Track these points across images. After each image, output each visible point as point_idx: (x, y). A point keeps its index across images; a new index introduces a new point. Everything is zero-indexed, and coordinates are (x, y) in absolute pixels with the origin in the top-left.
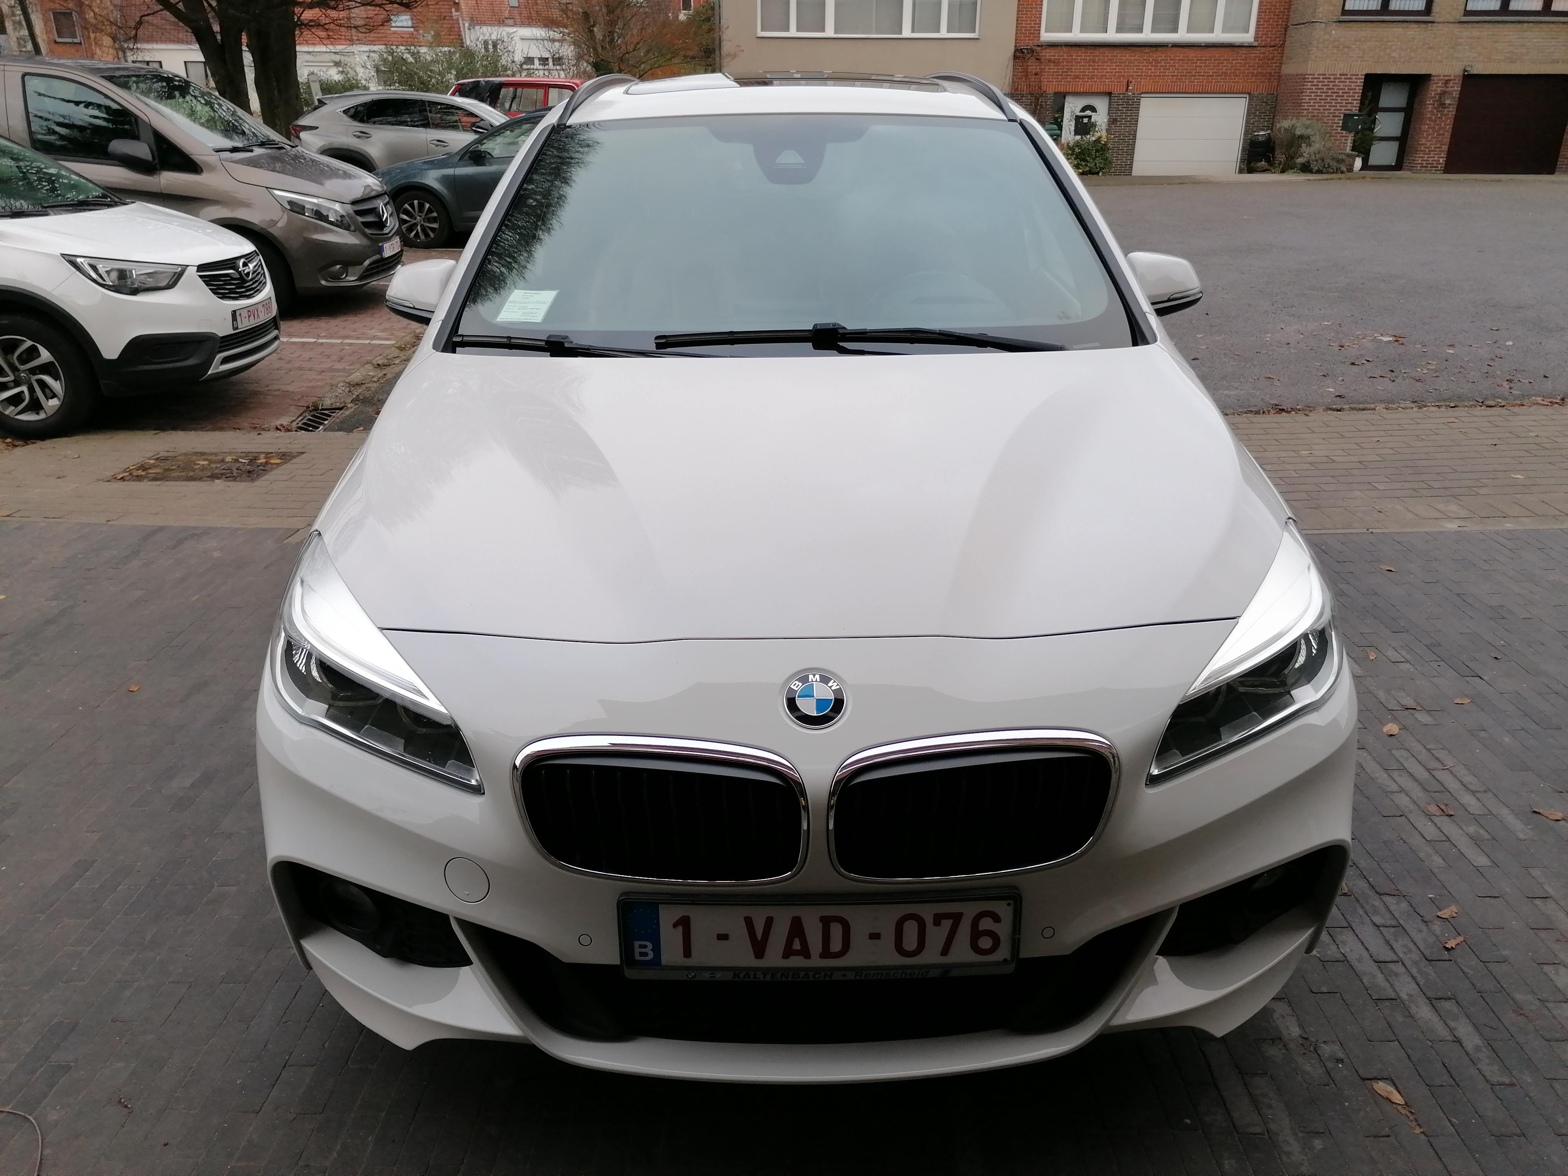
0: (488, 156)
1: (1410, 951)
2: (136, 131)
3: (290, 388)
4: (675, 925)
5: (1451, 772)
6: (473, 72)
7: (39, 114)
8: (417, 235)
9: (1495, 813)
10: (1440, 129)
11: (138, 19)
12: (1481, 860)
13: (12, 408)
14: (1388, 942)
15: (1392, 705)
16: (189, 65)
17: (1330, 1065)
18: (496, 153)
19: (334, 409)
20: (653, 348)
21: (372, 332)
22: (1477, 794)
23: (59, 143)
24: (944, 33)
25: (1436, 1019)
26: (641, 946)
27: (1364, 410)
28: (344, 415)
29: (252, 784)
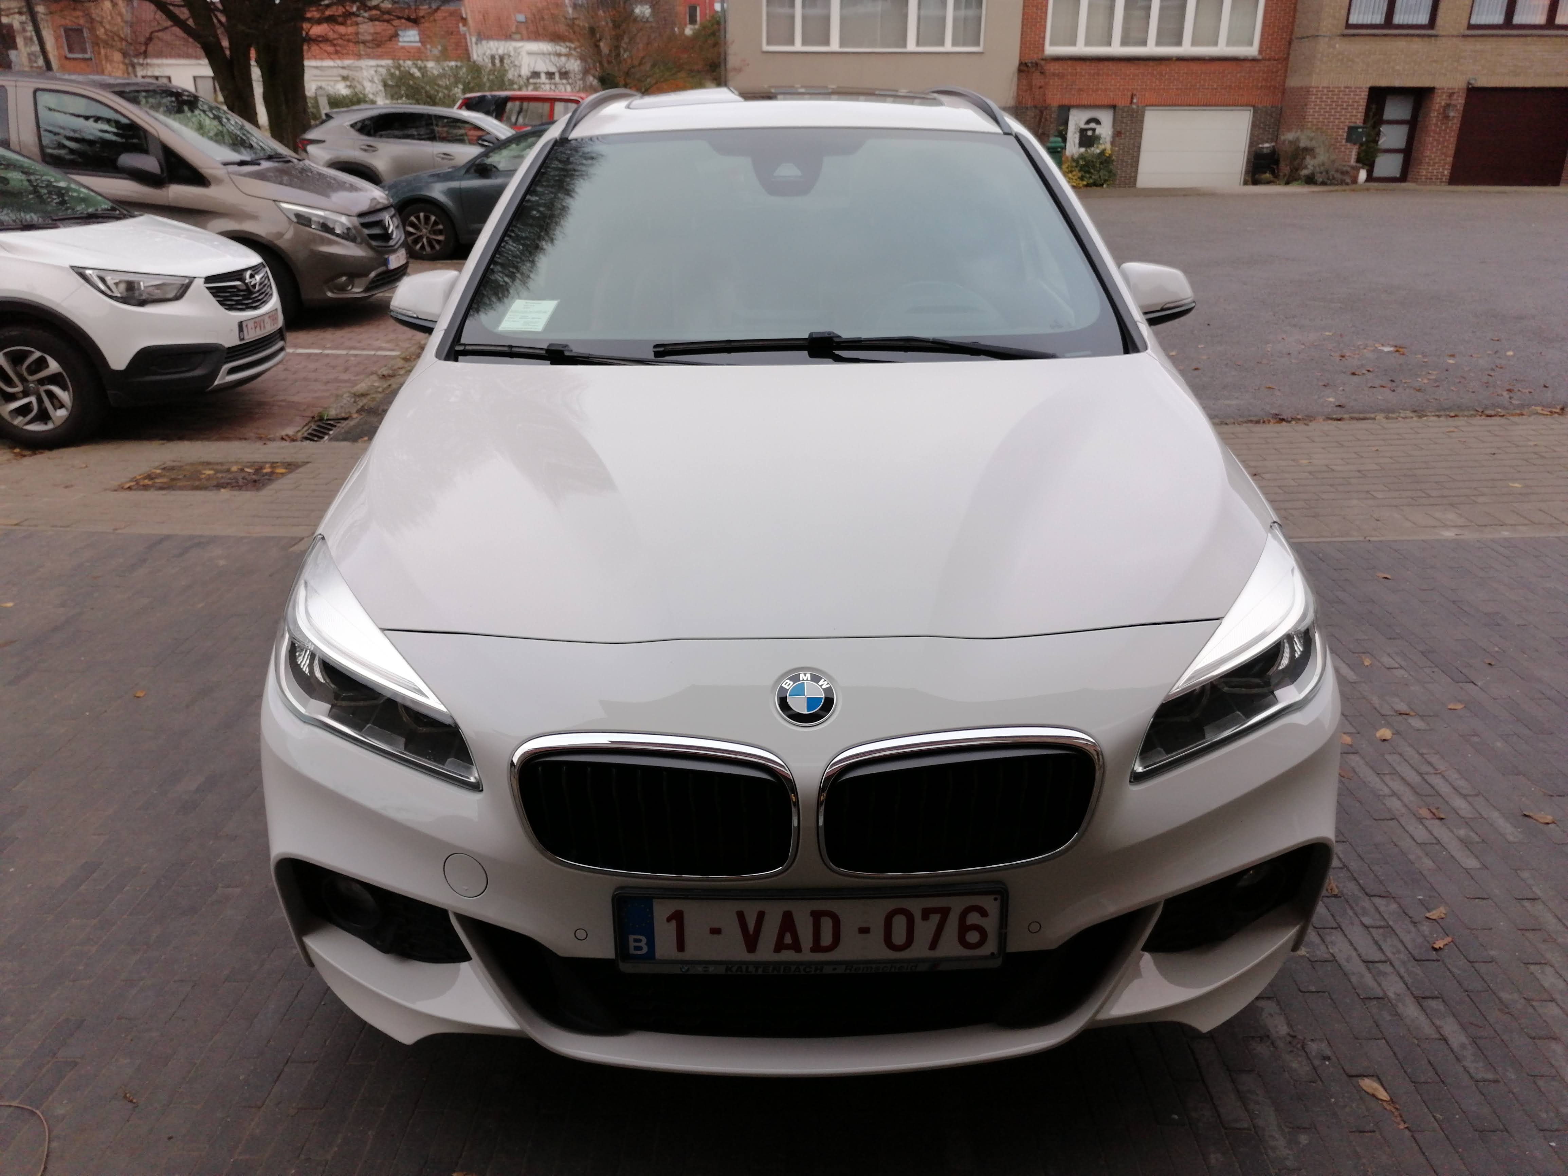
0: (494, 169)
1: (1399, 952)
2: (145, 145)
3: (296, 399)
4: (669, 920)
5: (1443, 777)
6: (480, 87)
7: (49, 128)
8: (423, 247)
9: (1486, 816)
10: (1444, 142)
11: (148, 35)
12: (1471, 863)
13: (20, 419)
14: (1376, 943)
15: (1386, 710)
16: (199, 81)
17: (1317, 1062)
18: (501, 166)
19: (339, 420)
20: (651, 356)
21: (377, 344)
22: (1468, 798)
23: (69, 157)
24: (948, 47)
25: (1422, 1018)
26: (636, 941)
27: (1364, 419)
28: (348, 426)
29: (257, 788)
